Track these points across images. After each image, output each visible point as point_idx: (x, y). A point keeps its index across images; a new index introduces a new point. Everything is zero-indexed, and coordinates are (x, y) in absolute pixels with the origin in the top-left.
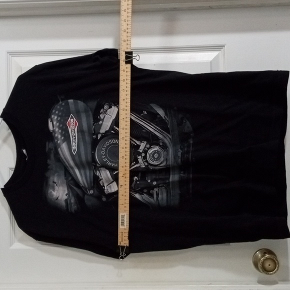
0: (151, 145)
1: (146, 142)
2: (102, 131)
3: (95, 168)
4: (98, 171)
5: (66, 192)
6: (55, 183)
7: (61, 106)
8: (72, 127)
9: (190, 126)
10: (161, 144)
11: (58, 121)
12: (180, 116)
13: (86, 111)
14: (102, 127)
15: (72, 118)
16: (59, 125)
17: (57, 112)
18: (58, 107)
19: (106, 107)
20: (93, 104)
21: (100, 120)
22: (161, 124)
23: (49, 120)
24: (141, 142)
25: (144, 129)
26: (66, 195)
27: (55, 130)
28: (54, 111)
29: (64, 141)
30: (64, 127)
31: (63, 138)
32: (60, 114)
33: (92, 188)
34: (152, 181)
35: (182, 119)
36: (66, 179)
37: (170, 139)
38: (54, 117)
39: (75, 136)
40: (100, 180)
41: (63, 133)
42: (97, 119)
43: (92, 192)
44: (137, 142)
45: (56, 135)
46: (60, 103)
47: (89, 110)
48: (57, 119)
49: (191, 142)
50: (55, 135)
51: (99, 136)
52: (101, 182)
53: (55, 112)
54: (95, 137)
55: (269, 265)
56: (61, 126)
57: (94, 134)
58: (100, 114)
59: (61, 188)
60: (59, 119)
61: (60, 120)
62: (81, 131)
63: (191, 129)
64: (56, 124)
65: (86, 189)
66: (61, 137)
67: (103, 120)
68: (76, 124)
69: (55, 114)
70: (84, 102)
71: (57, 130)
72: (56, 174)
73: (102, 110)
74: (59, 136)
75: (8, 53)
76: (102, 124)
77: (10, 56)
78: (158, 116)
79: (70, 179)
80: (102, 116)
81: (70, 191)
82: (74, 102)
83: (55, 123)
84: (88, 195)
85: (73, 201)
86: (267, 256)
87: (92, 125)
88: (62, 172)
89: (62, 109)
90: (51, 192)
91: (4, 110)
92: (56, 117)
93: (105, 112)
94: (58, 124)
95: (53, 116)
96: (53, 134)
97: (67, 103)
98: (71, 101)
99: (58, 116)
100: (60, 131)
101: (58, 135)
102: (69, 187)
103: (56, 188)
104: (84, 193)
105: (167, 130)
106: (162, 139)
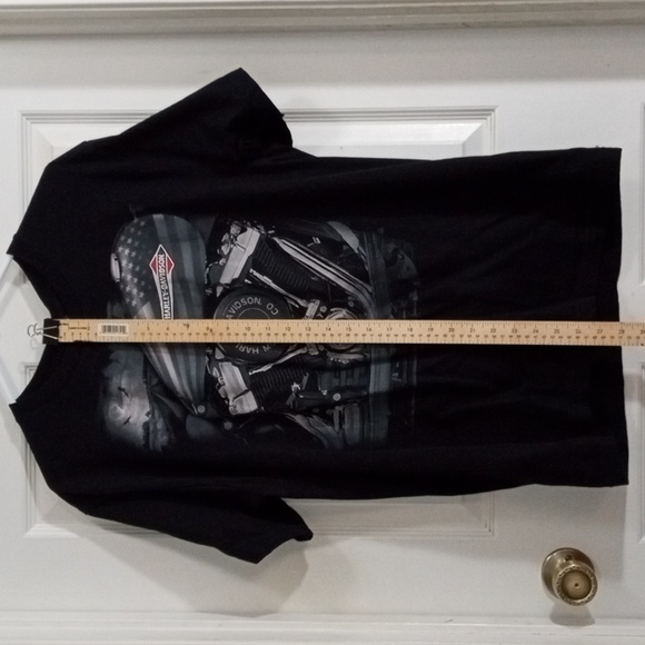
0: (329, 308)
1: (318, 302)
2: (226, 279)
3: (209, 363)
4: (215, 369)
5: (148, 409)
6: (123, 390)
7: (138, 227)
8: (162, 271)
9: (412, 266)
10: (351, 304)
11: (130, 259)
12: (392, 247)
13: (192, 239)
14: (226, 271)
15: (161, 252)
16: (134, 268)
17: (130, 241)
18: (132, 230)
19: (234, 230)
20: (207, 225)
21: (220, 257)
22: (351, 263)
23: (113, 257)
24: (309, 301)
25: (314, 275)
26: (147, 414)
27: (126, 277)
28: (122, 238)
29: (144, 301)
30: (144, 272)
31: (142, 294)
32: (137, 244)
33: (203, 401)
34: (331, 393)
35: (395, 251)
36: (146, 383)
37: (371, 294)
38: (123, 251)
39: (168, 291)
40: (220, 386)
41: (143, 283)
42: (214, 255)
43: (201, 409)
44: (299, 301)
45: (128, 289)
46: (136, 220)
47: (199, 235)
48: (130, 254)
49: (415, 298)
50: (125, 289)
51: (219, 290)
52: (221, 391)
53: (126, 240)
54: (209, 291)
55: (577, 585)
56: (137, 269)
57: (208, 286)
58: (223, 244)
59: (136, 400)
60: (134, 254)
61: (137, 256)
62: (179, 280)
63: (414, 271)
64: (127, 265)
65: (189, 403)
66: (138, 294)
67: (227, 257)
68: (170, 265)
69: (124, 244)
70: (187, 219)
71: (129, 277)
72: (126, 372)
73: (225, 237)
74: (135, 291)
75: (24, 115)
76: (225, 265)
77: (29, 122)
78: (345, 247)
79: (155, 381)
80: (225, 249)
81: (156, 405)
82: (166, 219)
83: (124, 263)
84: (194, 415)
85: (160, 425)
86: (573, 565)
87: (204, 266)
88: (139, 368)
89: (139, 233)
90: (115, 408)
91: (16, 237)
92: (127, 251)
93: (233, 241)
94: (131, 265)
95: (120, 249)
96: (122, 286)
97: (151, 223)
98: (158, 217)
99: (132, 248)
100: (136, 280)
101: (132, 289)
102: (153, 399)
103: (126, 400)
104: (187, 412)
105: (364, 277)
106: (352, 295)
